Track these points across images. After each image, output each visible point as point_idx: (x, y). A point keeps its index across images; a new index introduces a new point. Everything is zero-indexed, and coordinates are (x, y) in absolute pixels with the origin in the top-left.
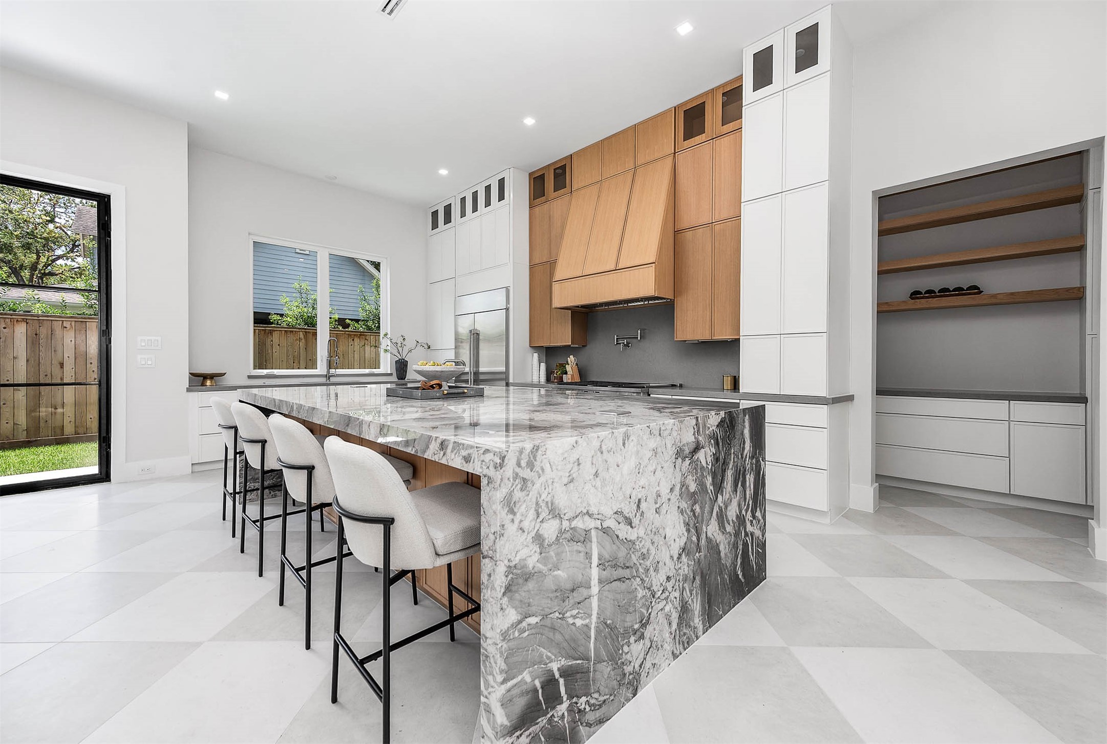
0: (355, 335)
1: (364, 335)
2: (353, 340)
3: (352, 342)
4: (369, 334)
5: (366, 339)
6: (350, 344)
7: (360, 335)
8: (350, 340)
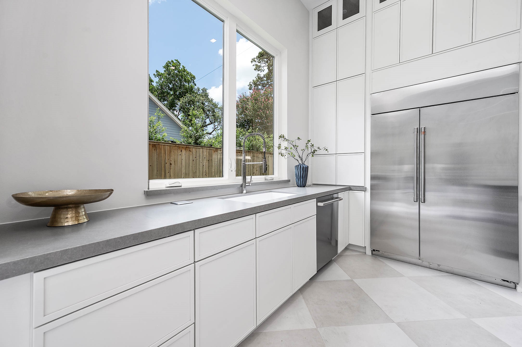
0: (182, 147)
1: (189, 148)
2: (181, 151)
3: (180, 153)
4: (192, 147)
5: (190, 151)
6: (179, 154)
7: (186, 147)
8: (179, 151)
